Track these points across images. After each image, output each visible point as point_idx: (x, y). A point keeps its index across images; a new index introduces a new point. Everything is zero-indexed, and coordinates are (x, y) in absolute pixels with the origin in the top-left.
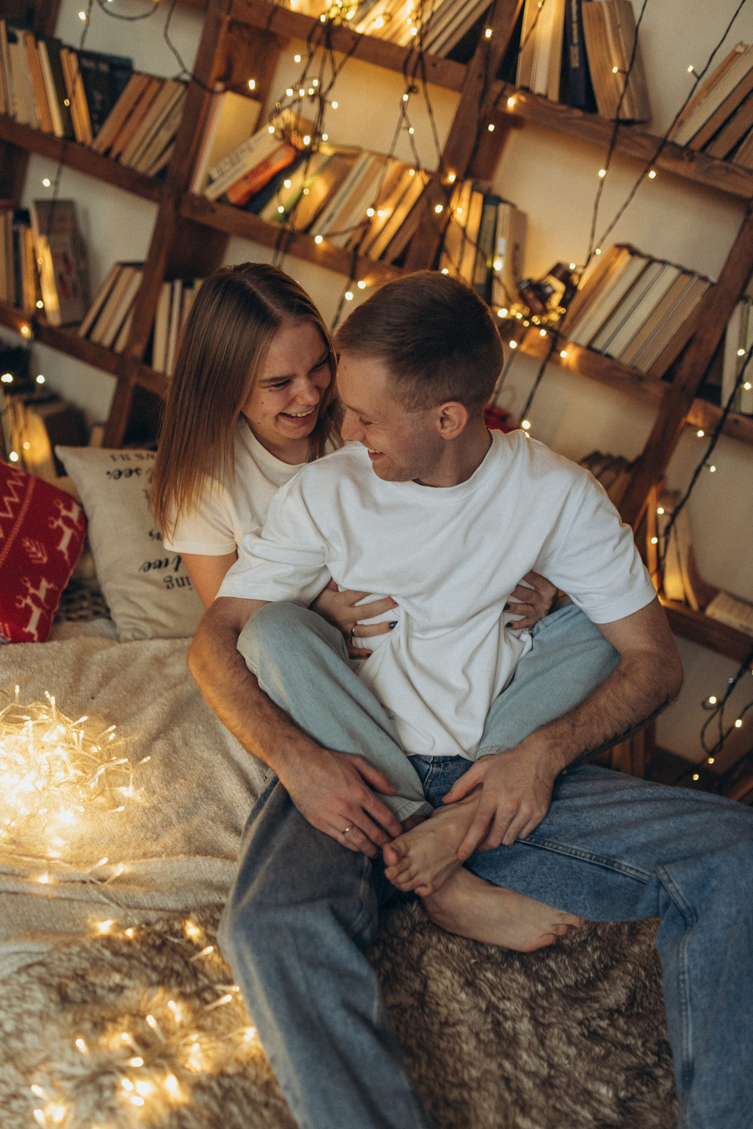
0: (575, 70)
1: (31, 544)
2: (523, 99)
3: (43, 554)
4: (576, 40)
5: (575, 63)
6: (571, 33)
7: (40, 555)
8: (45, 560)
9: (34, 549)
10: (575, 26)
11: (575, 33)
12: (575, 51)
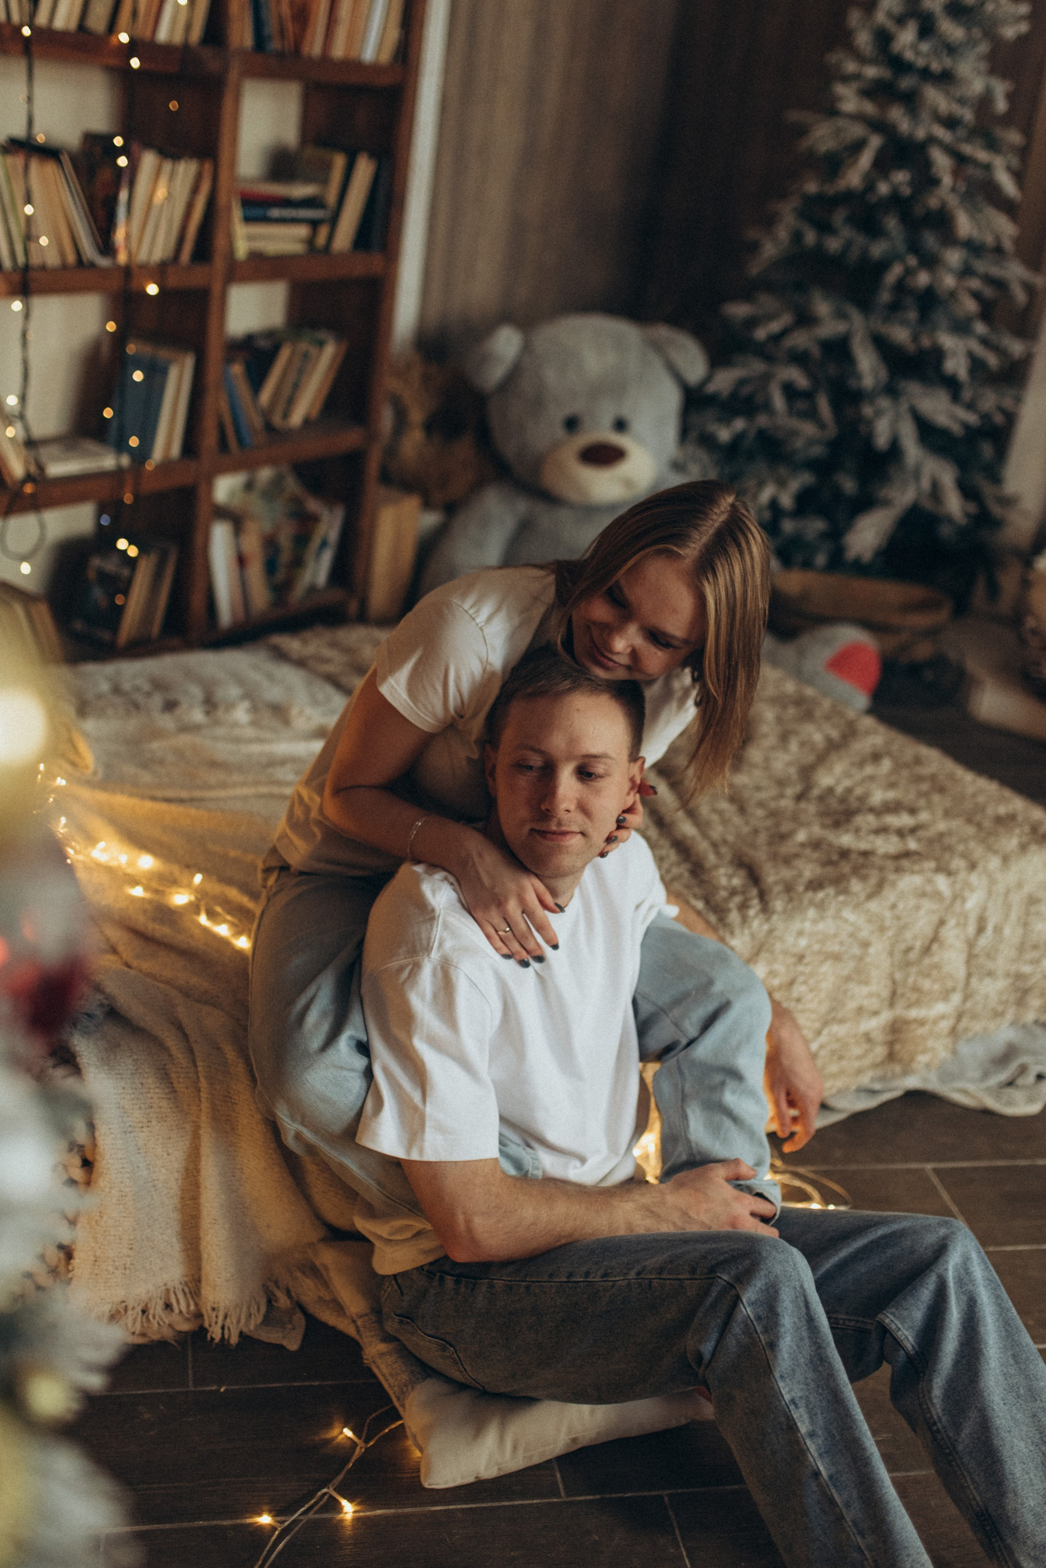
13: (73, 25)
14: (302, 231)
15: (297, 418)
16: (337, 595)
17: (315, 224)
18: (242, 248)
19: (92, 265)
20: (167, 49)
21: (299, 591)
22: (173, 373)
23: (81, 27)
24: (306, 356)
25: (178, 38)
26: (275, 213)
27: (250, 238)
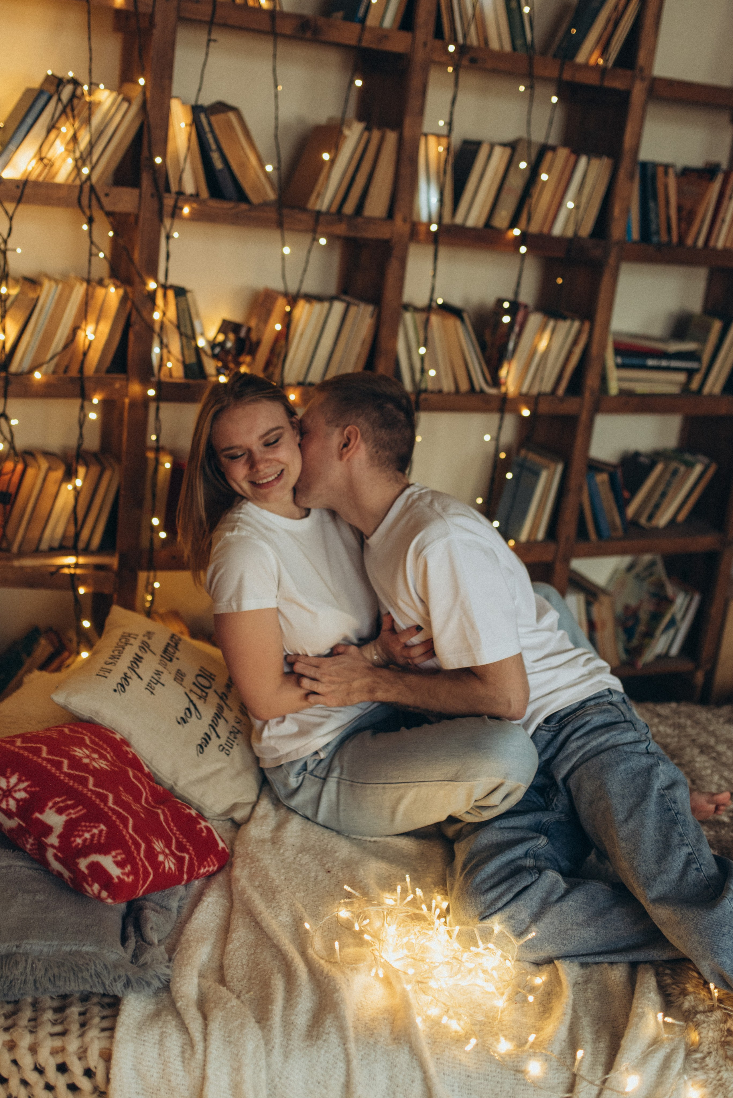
0: (220, 171)
1: (80, 836)
2: (195, 205)
3: (96, 827)
4: (214, 147)
5: (219, 165)
6: (202, 125)
7: (96, 831)
8: (102, 827)
9: (87, 835)
10: (209, 136)
11: (211, 141)
12: (215, 156)
13: (481, 224)
14: (681, 377)
15: (663, 520)
16: (687, 666)
17: (691, 373)
18: (614, 388)
19: (482, 391)
20: (560, 240)
21: (649, 656)
22: (544, 475)
23: (488, 224)
24: (675, 473)
25: (570, 233)
26: (651, 362)
27: (620, 379)
